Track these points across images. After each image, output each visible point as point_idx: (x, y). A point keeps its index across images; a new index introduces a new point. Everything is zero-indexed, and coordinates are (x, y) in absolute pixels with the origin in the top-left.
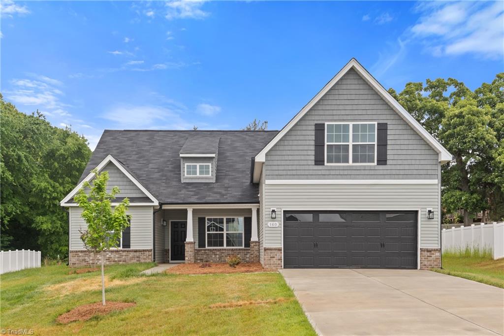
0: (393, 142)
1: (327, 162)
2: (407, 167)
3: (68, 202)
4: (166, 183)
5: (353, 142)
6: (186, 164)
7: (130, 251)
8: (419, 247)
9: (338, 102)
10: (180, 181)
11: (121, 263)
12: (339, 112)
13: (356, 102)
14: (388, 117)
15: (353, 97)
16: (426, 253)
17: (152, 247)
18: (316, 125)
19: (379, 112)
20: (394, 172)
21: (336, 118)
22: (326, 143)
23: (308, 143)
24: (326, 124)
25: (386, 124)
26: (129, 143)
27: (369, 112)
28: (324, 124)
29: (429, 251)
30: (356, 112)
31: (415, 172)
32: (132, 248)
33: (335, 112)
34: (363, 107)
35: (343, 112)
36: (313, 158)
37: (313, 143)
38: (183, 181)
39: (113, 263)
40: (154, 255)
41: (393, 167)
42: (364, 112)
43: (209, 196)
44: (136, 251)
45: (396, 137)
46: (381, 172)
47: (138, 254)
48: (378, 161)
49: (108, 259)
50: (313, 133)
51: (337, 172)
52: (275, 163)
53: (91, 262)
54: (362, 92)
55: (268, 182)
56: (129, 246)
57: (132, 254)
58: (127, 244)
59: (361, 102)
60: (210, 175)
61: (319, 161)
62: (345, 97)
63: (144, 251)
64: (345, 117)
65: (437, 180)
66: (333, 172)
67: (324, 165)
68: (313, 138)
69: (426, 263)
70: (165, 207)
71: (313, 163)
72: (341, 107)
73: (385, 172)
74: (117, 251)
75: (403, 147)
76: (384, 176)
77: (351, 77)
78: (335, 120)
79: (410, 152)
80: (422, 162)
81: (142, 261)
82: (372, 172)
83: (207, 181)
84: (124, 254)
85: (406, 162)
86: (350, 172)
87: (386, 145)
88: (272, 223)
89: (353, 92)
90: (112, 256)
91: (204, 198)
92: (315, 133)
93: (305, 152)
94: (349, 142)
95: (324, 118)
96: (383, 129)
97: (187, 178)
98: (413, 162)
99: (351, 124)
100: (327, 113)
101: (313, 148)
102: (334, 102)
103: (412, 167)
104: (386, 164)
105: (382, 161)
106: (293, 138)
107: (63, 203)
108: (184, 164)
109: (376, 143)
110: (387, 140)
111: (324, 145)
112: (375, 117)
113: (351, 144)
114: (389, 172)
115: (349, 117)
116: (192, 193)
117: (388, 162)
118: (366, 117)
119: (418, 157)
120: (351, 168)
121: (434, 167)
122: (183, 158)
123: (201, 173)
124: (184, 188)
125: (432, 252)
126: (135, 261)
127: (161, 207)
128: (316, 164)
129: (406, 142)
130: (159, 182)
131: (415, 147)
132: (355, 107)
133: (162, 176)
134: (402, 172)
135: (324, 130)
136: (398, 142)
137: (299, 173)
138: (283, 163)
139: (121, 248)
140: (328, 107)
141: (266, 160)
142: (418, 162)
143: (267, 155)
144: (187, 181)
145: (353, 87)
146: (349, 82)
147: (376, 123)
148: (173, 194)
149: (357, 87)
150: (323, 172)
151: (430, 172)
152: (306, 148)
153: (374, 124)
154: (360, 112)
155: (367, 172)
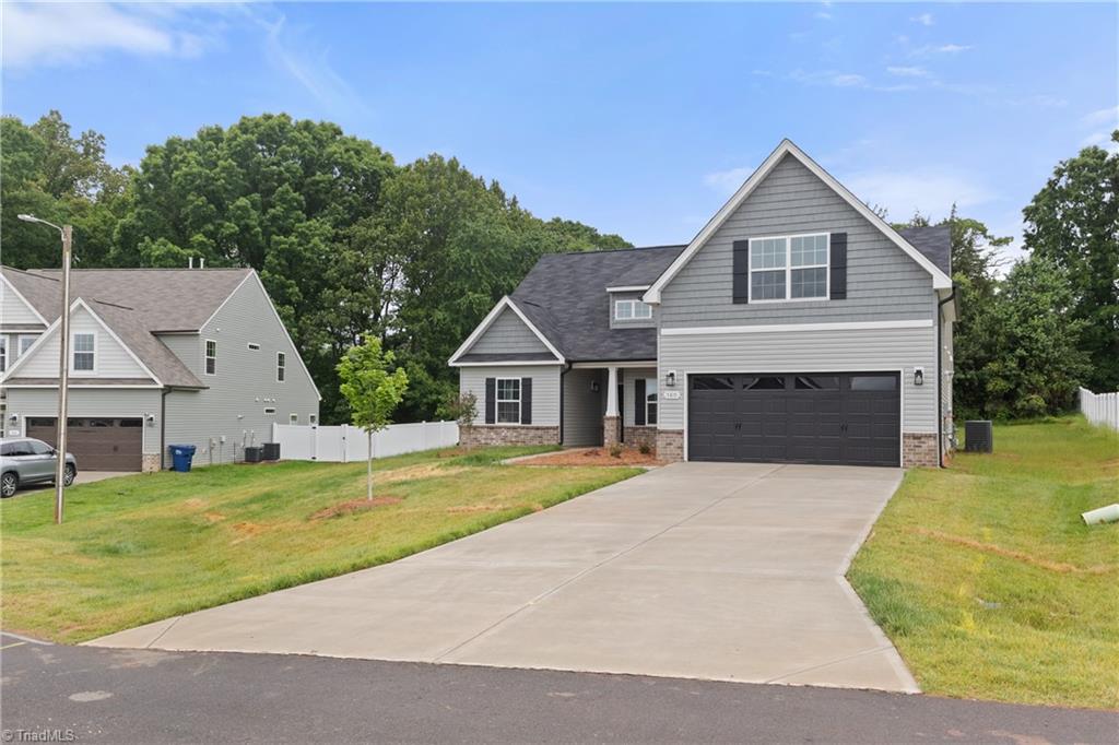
0: (856, 262)
1: (753, 299)
2: (880, 301)
3: (457, 361)
4: (588, 330)
5: (792, 265)
6: (617, 302)
7: (533, 428)
8: (902, 432)
9: (769, 206)
10: (608, 326)
11: (519, 444)
12: (769, 222)
13: (796, 204)
14: (848, 223)
15: (792, 196)
16: (912, 440)
17: (558, 424)
18: (735, 243)
19: (834, 216)
20: (858, 310)
21: (764, 230)
22: (750, 270)
23: (723, 270)
24: (750, 240)
25: (845, 234)
26: (566, 272)
27: (817, 218)
28: (747, 242)
29: (916, 437)
30: (797, 219)
31: (894, 309)
32: (534, 424)
33: (763, 222)
34: (808, 211)
35: (776, 221)
36: (731, 293)
37: (730, 270)
38: (612, 327)
39: (509, 444)
40: (562, 435)
41: (857, 302)
42: (810, 219)
43: (640, 349)
44: (538, 429)
45: (861, 254)
46: (838, 311)
47: (539, 432)
48: (831, 293)
49: (504, 439)
50: (731, 255)
51: (768, 314)
52: (676, 303)
53: (483, 441)
54: (805, 188)
55: (664, 331)
56: (530, 422)
57: (532, 433)
58: (527, 419)
59: (803, 203)
60: (650, 317)
61: (740, 297)
62: (780, 197)
63: (548, 428)
64: (779, 229)
65: (931, 321)
66: (760, 314)
67: (746, 302)
68: (731, 262)
69: (911, 457)
70: (575, 366)
71: (731, 300)
72: (773, 213)
73: (844, 311)
74: (514, 428)
75: (873, 270)
76: (841, 317)
77: (790, 165)
78: (764, 234)
79: (884, 277)
80: (906, 292)
81: (546, 443)
82: (823, 312)
83: (646, 326)
84: (523, 431)
85: (877, 293)
86: (787, 313)
87: (845, 267)
88: (670, 392)
89: (792, 189)
90: (508, 434)
91: (632, 351)
92: (734, 255)
93: (719, 286)
94: (784, 266)
95: (747, 231)
96: (839, 242)
97: (618, 322)
98: (891, 293)
99: (788, 238)
100: (752, 223)
101: (731, 278)
102: (763, 207)
103: (889, 301)
104: (844, 298)
105: (839, 292)
106: (702, 264)
107: (451, 363)
108: (614, 302)
109: (828, 265)
110: (846, 260)
111: (747, 274)
112: (827, 225)
113: (788, 268)
114: (850, 310)
115: (784, 228)
116: (617, 345)
117: (849, 295)
118: (814, 226)
119: (899, 284)
120: (788, 307)
121: (926, 300)
122: (614, 293)
123: (637, 313)
124: (612, 337)
125: (923, 440)
126: (536, 442)
127: (570, 367)
128: (735, 303)
129: (878, 261)
130: (581, 329)
131: (893, 268)
132: (794, 212)
133: (588, 320)
134: (871, 310)
135: (747, 250)
136: (865, 262)
137: (709, 316)
138: (687, 302)
139: (519, 424)
140: (753, 215)
141: (662, 300)
142: (898, 292)
143: (663, 292)
144: (619, 327)
145: (791, 181)
146: (785, 174)
147: (828, 234)
148: (593, 347)
149: (797, 180)
150: (747, 315)
151: (919, 308)
152: (720, 278)
153: (826, 236)
154: (804, 219)
155: (815, 312)
